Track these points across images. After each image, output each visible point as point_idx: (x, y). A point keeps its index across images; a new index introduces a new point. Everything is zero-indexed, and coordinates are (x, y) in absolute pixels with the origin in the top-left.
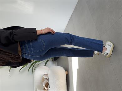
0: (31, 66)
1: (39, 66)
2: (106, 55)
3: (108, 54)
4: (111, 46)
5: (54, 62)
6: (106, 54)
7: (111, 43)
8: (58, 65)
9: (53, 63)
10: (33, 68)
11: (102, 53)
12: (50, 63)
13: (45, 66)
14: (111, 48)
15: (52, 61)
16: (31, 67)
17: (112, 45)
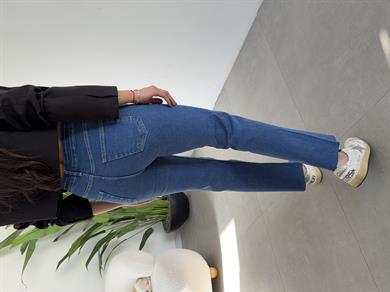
0: (96, 249)
1: (121, 249)
2: (348, 175)
3: (356, 173)
4: (360, 149)
5: (172, 233)
6: (346, 173)
7: (362, 142)
8: (183, 247)
9: (169, 239)
10: (101, 256)
11: (335, 173)
12: (158, 237)
13: (141, 249)
14: (362, 155)
15: (166, 229)
16: (97, 254)
17: (363, 145)
